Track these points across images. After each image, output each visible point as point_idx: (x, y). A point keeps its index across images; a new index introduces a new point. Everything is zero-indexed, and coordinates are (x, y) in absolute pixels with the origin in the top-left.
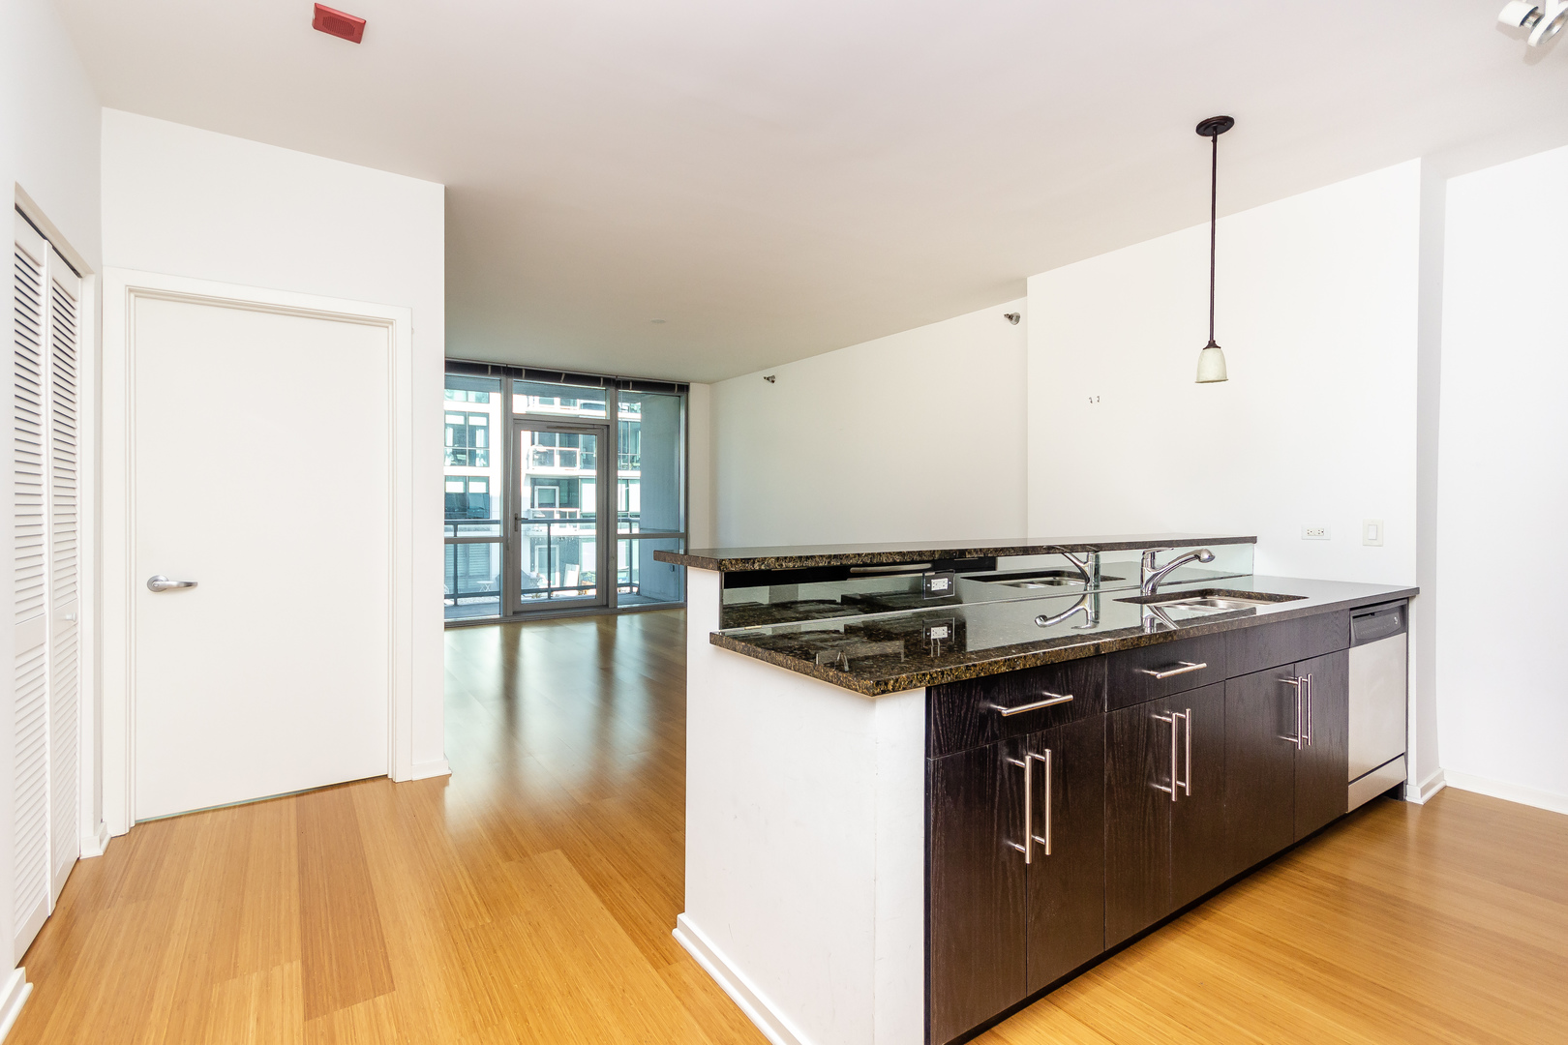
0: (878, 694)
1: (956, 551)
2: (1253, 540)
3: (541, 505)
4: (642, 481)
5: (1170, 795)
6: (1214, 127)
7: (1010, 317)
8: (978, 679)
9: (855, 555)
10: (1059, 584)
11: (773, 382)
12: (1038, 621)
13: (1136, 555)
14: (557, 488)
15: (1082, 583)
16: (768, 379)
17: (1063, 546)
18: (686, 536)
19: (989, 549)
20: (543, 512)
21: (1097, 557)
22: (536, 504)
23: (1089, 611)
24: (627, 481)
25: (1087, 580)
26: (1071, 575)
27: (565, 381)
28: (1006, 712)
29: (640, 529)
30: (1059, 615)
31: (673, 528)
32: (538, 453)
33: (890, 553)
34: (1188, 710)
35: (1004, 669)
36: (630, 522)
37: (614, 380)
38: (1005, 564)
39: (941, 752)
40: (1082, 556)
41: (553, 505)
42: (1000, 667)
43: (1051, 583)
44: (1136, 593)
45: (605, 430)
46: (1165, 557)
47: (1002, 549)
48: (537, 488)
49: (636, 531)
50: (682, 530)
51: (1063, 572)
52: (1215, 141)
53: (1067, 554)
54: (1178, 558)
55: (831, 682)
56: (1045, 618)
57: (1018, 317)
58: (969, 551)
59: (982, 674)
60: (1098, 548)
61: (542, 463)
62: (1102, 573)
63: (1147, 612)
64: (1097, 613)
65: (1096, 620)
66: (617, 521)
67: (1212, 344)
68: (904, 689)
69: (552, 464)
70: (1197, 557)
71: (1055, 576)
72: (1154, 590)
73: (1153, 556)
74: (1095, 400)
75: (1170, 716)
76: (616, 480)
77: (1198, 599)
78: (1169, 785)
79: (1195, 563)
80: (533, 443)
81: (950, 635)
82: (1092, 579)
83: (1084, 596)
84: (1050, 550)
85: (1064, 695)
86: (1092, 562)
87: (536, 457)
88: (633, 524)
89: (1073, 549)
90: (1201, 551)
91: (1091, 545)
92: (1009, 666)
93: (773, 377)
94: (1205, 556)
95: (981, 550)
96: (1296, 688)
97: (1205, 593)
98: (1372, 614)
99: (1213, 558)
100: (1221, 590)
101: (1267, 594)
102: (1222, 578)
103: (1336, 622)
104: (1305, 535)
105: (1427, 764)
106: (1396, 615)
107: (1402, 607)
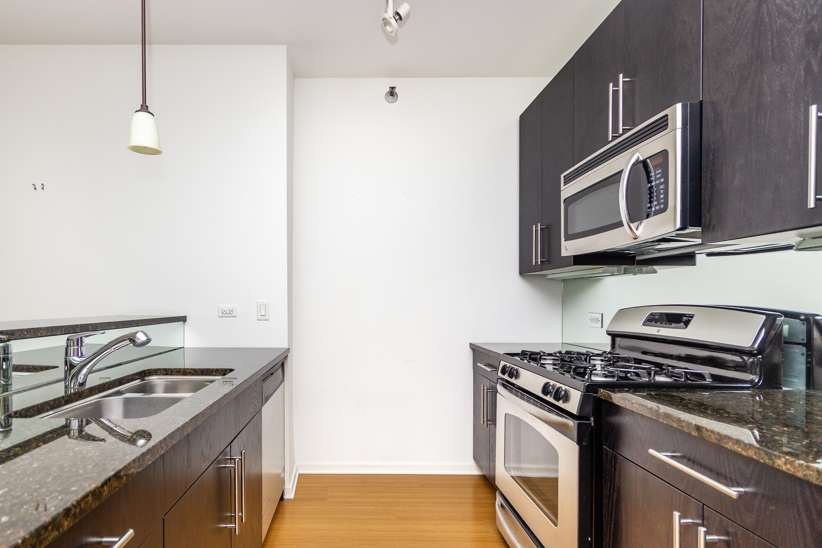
2: (183, 319)
67: (144, 108)
70: (132, 341)
72: (81, 384)
73: (80, 340)
74: (39, 187)
90: (133, 332)
94: (141, 337)
96: (233, 470)
97: (143, 374)
98: (272, 374)
99: (149, 341)
100: (159, 370)
101: (199, 369)
102: (160, 353)
103: (256, 389)
104: (221, 314)
105: (292, 463)
106: (280, 371)
107: (283, 364)
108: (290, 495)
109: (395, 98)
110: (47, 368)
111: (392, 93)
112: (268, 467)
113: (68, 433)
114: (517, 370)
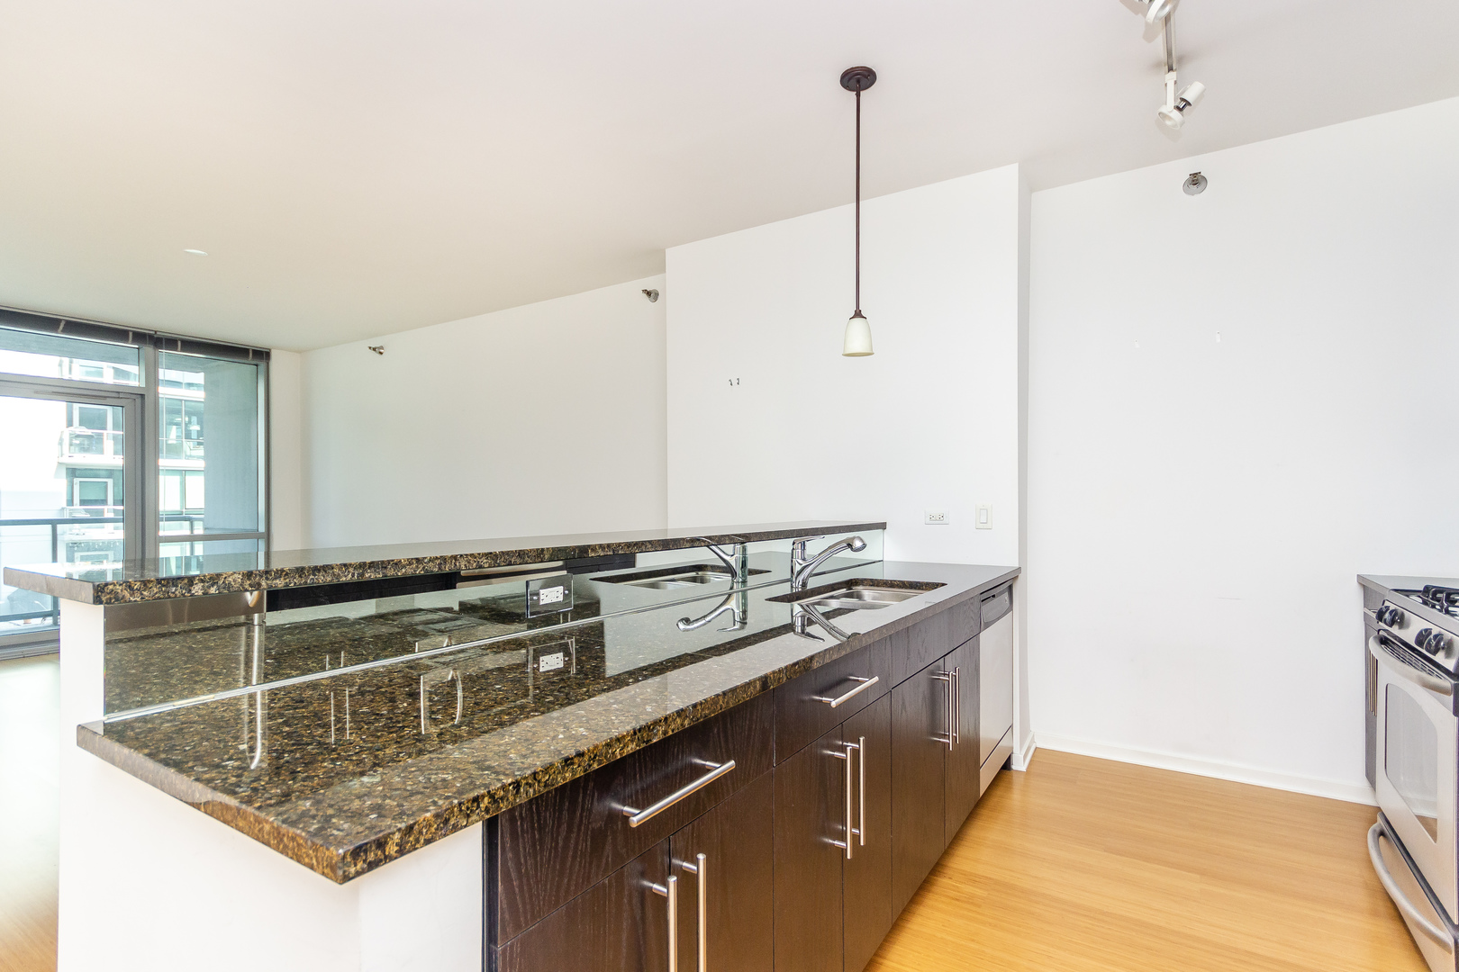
0: (358, 874)
1: (574, 548)
2: (883, 526)
3: (83, 502)
4: (206, 472)
5: (844, 851)
6: (858, 79)
7: (649, 293)
8: (588, 777)
9: (410, 562)
10: (703, 581)
11: (381, 353)
12: (682, 626)
13: (785, 546)
14: (110, 482)
15: (728, 577)
16: (374, 349)
17: (709, 538)
18: (268, 536)
19: (619, 544)
20: (86, 511)
21: (744, 550)
22: (77, 500)
23: (736, 611)
24: (183, 473)
25: (734, 574)
26: (714, 568)
27: (64, 331)
28: (638, 817)
29: (205, 529)
30: (705, 617)
31: (249, 526)
32: (78, 436)
33: (472, 555)
34: (861, 739)
35: (632, 748)
36: (191, 520)
37: (151, 337)
38: (645, 561)
39: (518, 927)
40: (728, 548)
41: (104, 502)
42: (626, 745)
43: (694, 580)
44: (785, 589)
45: (139, 401)
46: (815, 546)
47: (643, 543)
48: (77, 481)
49: (199, 530)
50: (262, 529)
51: (706, 566)
52: (858, 96)
53: (713, 547)
54: (830, 548)
55: (267, 844)
56: (687, 621)
57: (657, 294)
58: (593, 548)
59: (596, 766)
60: (745, 538)
61: (84, 449)
62: (750, 566)
63: (797, 608)
64: (744, 612)
65: (744, 622)
66: (157, 519)
67: (858, 314)
68: (428, 842)
69: (101, 452)
70: (850, 546)
71: (697, 572)
72: (804, 585)
73: (804, 545)
74: (735, 382)
75: (843, 749)
76: (157, 471)
77: (843, 591)
78: (843, 837)
79: (848, 553)
80: (70, 423)
81: (568, 664)
82: (739, 572)
83: (730, 595)
84: (694, 542)
85: (723, 763)
86: (739, 555)
87: (77, 441)
88: (196, 523)
89: (720, 540)
90: (854, 538)
91: (739, 536)
92: (641, 740)
93: (382, 348)
94: (858, 544)
95: (609, 546)
96: (946, 683)
97: (850, 584)
98: (994, 596)
99: (864, 546)
100: (865, 580)
101: (908, 582)
102: (859, 565)
103: (972, 607)
104: (928, 521)
105: (1025, 731)
106: (1006, 596)
107: (1010, 588)
108: (1019, 765)
109: (1203, 184)
110: (761, 572)
111: (1196, 180)
112: (989, 731)
113: (794, 631)
114: (1403, 614)
